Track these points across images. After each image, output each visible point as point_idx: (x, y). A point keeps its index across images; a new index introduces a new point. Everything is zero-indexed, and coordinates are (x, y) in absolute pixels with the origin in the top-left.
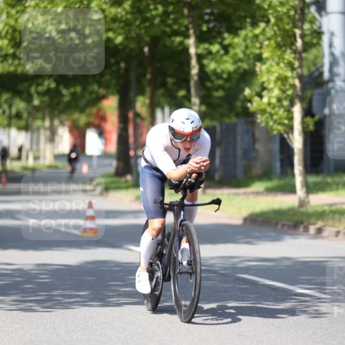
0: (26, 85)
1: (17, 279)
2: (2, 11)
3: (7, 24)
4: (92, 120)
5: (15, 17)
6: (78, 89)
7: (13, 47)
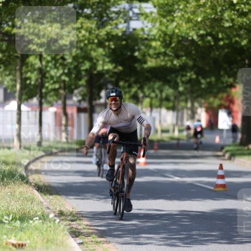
0: (173, 75)
1: (165, 222)
2: (156, 20)
3: (160, 30)
4: (223, 102)
5: (166, 25)
6: (213, 79)
7: (164, 47)
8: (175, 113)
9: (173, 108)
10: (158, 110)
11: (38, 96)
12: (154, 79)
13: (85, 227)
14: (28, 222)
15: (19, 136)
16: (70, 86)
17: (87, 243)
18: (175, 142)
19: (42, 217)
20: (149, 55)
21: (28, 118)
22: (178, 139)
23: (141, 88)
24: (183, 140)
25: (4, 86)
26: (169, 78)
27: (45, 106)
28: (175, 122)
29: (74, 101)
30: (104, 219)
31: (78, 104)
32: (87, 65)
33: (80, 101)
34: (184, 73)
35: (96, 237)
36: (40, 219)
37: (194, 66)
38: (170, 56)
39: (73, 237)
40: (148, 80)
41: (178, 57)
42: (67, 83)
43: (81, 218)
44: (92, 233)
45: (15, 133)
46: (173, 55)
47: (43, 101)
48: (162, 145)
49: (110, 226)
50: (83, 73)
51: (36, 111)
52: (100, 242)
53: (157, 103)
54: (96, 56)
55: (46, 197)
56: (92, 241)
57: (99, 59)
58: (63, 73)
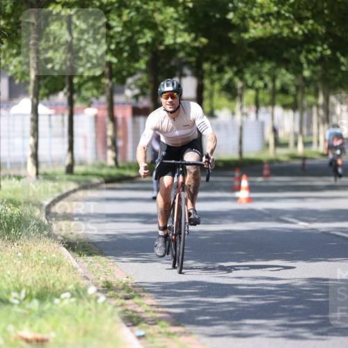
0: (293, 51)
8: (298, 115)
9: (294, 107)
10: (270, 108)
11: (65, 90)
12: (261, 58)
13: (148, 308)
14: (52, 301)
15: (35, 156)
16: (120, 72)
17: (152, 336)
18: (299, 162)
19: (75, 293)
20: (253, 18)
21: (50, 126)
22: (304, 158)
23: (239, 74)
24: (312, 159)
25: (9, 74)
26: (285, 55)
27: (77, 105)
28: (297, 129)
29: (127, 97)
30: (180, 295)
31: (133, 101)
32: (148, 36)
33: (136, 97)
34: (312, 47)
35: (167, 325)
36: (73, 296)
37: (329, 34)
38: (286, 18)
39: (128, 326)
40: (250, 59)
41: (300, 20)
42: (114, 67)
43: (142, 294)
44: (160, 319)
45: (29, 152)
46: (292, 16)
47: (75, 97)
48: (277, 168)
49: (191, 306)
50: (142, 50)
51: (63, 115)
52: (174, 334)
53: (268, 99)
54: (162, 21)
55: (81, 259)
56: (160, 333)
57: (168, 25)
58: (109, 51)
